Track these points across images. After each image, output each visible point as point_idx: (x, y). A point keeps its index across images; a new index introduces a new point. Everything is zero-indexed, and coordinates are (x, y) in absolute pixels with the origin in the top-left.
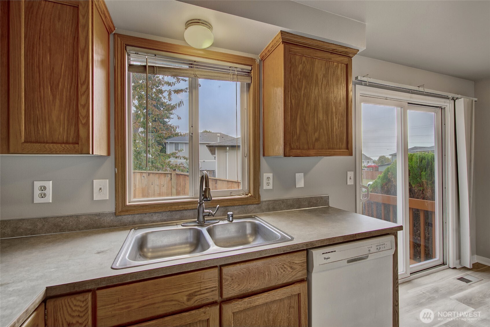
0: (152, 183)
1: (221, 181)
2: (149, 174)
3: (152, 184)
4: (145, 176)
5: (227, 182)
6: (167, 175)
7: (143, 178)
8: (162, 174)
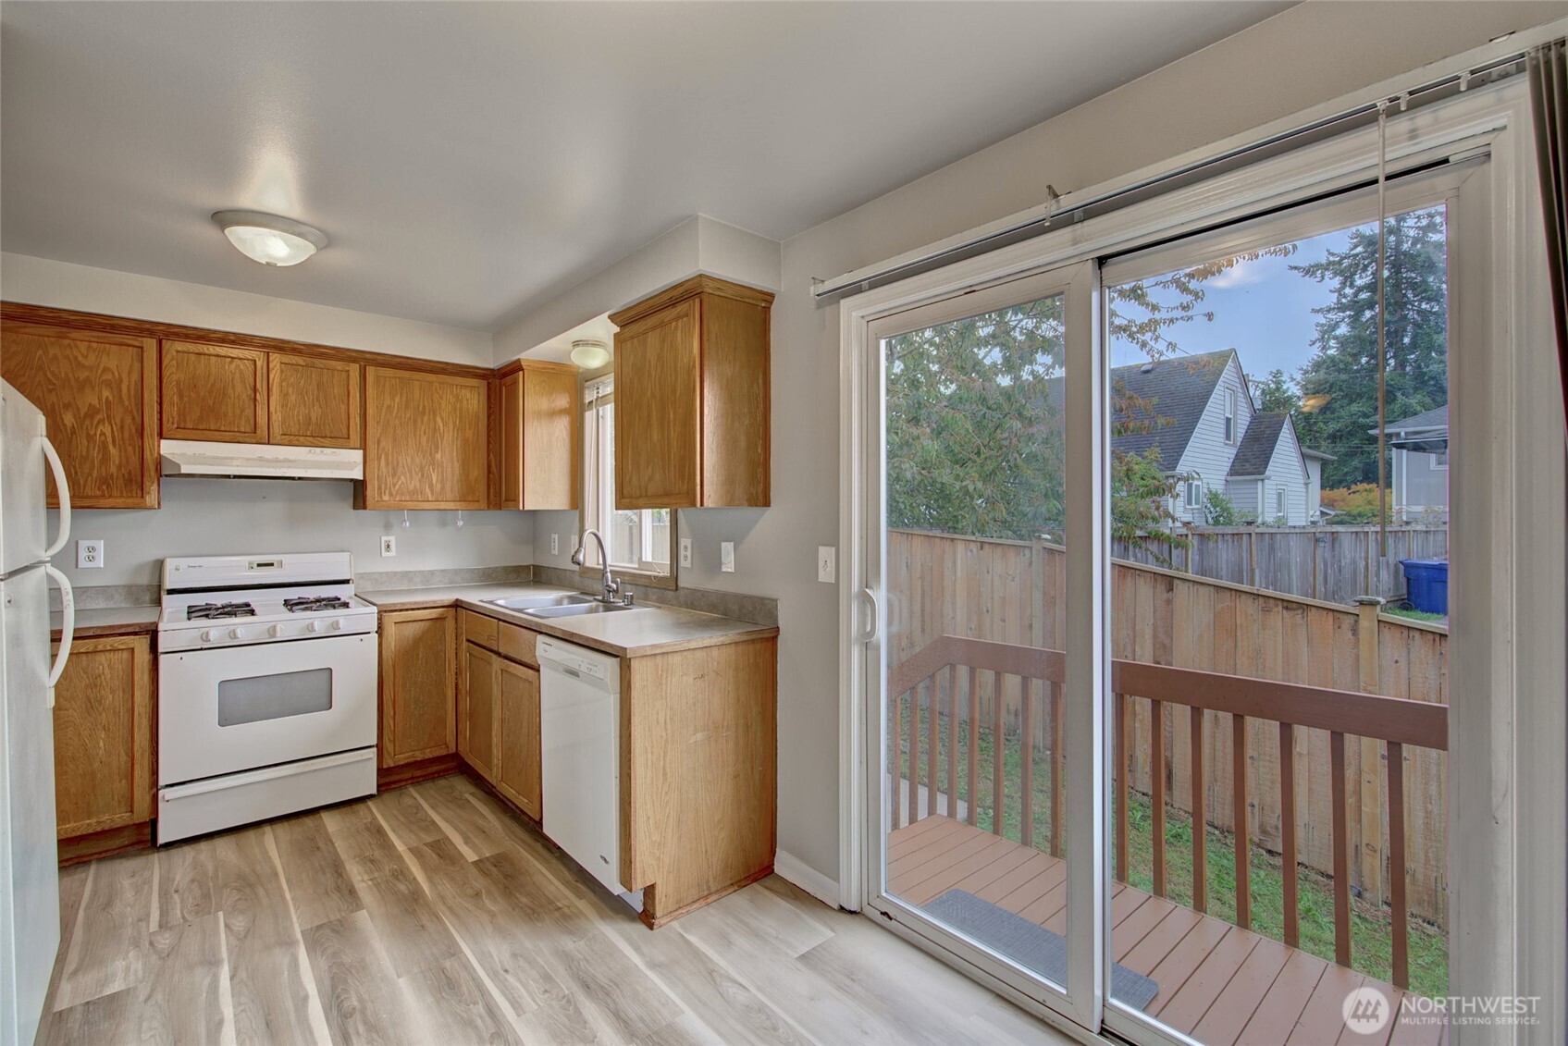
0: (988, 568)
1: (1191, 584)
2: (982, 544)
3: (988, 572)
4: (974, 550)
5: (1212, 589)
6: (1022, 549)
7: (969, 554)
8: (1011, 548)
